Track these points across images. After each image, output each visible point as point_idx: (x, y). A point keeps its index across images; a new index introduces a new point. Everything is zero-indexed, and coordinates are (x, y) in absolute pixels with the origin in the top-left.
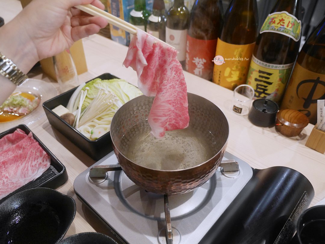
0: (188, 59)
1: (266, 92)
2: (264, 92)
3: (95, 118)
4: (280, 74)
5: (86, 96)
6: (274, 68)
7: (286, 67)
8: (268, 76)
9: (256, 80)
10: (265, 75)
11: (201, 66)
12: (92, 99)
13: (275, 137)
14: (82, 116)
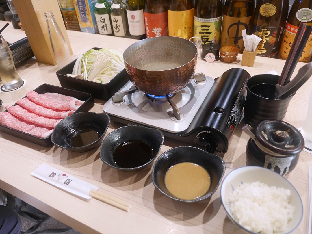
0: (148, 31)
1: (208, 40)
2: (207, 41)
3: (99, 73)
4: (215, 25)
5: (87, 62)
6: (210, 22)
7: (218, 19)
8: (207, 28)
9: (200, 33)
10: (206, 28)
11: (159, 34)
12: (92, 63)
13: (222, 65)
14: (89, 75)
